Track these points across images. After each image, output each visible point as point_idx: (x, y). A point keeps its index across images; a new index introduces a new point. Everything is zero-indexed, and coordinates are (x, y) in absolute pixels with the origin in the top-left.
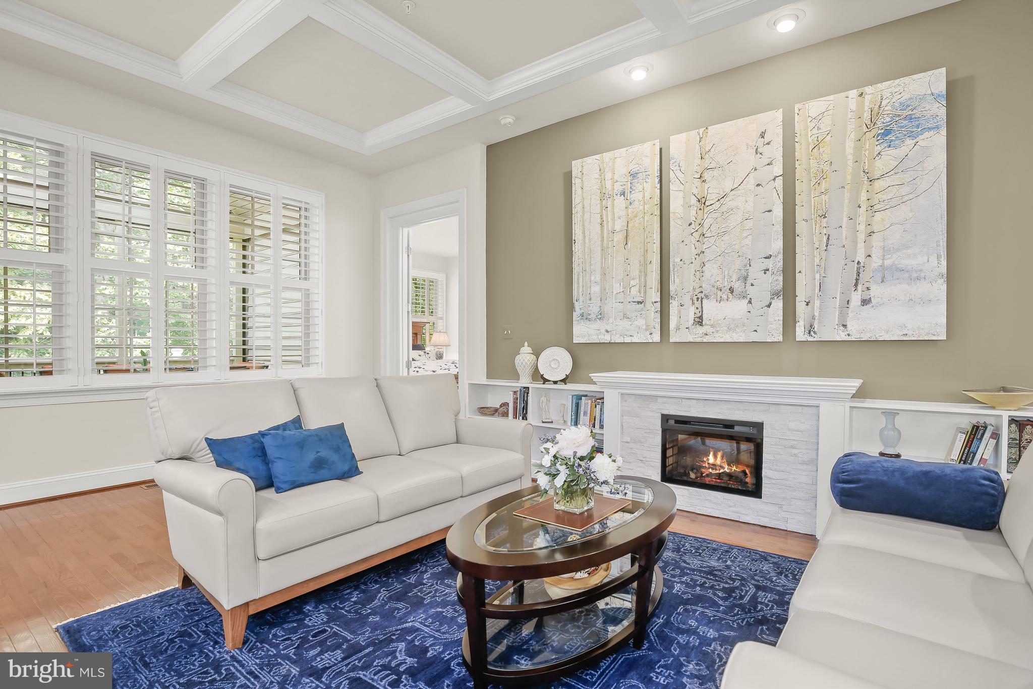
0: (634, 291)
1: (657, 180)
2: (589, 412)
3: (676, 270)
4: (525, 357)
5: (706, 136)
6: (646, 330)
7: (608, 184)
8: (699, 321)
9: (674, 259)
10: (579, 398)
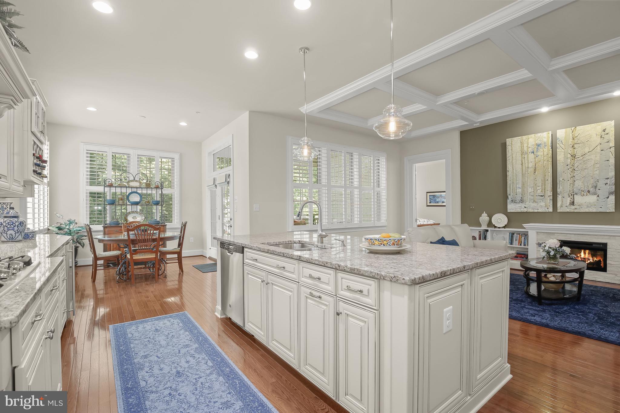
0: (539, 191)
1: (550, 147)
2: (518, 240)
3: (560, 183)
4: (484, 218)
5: (576, 130)
6: (545, 207)
7: (525, 149)
8: (573, 203)
9: (560, 179)
10: (513, 234)
